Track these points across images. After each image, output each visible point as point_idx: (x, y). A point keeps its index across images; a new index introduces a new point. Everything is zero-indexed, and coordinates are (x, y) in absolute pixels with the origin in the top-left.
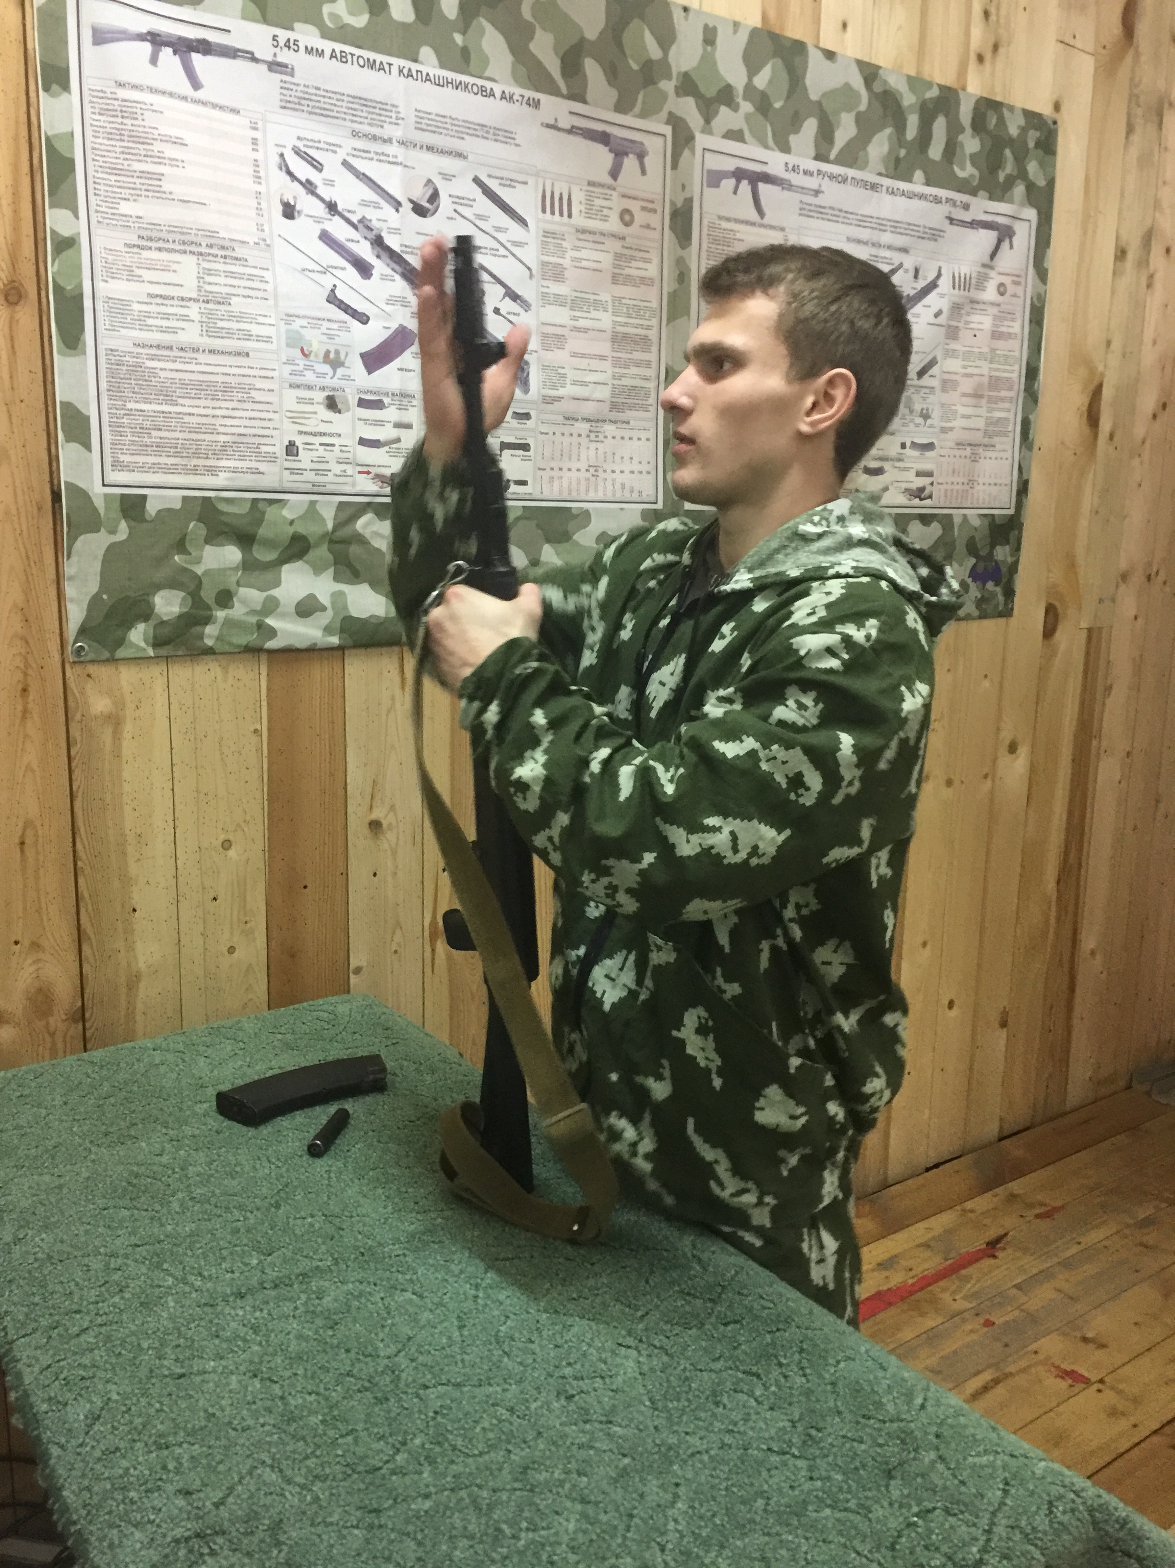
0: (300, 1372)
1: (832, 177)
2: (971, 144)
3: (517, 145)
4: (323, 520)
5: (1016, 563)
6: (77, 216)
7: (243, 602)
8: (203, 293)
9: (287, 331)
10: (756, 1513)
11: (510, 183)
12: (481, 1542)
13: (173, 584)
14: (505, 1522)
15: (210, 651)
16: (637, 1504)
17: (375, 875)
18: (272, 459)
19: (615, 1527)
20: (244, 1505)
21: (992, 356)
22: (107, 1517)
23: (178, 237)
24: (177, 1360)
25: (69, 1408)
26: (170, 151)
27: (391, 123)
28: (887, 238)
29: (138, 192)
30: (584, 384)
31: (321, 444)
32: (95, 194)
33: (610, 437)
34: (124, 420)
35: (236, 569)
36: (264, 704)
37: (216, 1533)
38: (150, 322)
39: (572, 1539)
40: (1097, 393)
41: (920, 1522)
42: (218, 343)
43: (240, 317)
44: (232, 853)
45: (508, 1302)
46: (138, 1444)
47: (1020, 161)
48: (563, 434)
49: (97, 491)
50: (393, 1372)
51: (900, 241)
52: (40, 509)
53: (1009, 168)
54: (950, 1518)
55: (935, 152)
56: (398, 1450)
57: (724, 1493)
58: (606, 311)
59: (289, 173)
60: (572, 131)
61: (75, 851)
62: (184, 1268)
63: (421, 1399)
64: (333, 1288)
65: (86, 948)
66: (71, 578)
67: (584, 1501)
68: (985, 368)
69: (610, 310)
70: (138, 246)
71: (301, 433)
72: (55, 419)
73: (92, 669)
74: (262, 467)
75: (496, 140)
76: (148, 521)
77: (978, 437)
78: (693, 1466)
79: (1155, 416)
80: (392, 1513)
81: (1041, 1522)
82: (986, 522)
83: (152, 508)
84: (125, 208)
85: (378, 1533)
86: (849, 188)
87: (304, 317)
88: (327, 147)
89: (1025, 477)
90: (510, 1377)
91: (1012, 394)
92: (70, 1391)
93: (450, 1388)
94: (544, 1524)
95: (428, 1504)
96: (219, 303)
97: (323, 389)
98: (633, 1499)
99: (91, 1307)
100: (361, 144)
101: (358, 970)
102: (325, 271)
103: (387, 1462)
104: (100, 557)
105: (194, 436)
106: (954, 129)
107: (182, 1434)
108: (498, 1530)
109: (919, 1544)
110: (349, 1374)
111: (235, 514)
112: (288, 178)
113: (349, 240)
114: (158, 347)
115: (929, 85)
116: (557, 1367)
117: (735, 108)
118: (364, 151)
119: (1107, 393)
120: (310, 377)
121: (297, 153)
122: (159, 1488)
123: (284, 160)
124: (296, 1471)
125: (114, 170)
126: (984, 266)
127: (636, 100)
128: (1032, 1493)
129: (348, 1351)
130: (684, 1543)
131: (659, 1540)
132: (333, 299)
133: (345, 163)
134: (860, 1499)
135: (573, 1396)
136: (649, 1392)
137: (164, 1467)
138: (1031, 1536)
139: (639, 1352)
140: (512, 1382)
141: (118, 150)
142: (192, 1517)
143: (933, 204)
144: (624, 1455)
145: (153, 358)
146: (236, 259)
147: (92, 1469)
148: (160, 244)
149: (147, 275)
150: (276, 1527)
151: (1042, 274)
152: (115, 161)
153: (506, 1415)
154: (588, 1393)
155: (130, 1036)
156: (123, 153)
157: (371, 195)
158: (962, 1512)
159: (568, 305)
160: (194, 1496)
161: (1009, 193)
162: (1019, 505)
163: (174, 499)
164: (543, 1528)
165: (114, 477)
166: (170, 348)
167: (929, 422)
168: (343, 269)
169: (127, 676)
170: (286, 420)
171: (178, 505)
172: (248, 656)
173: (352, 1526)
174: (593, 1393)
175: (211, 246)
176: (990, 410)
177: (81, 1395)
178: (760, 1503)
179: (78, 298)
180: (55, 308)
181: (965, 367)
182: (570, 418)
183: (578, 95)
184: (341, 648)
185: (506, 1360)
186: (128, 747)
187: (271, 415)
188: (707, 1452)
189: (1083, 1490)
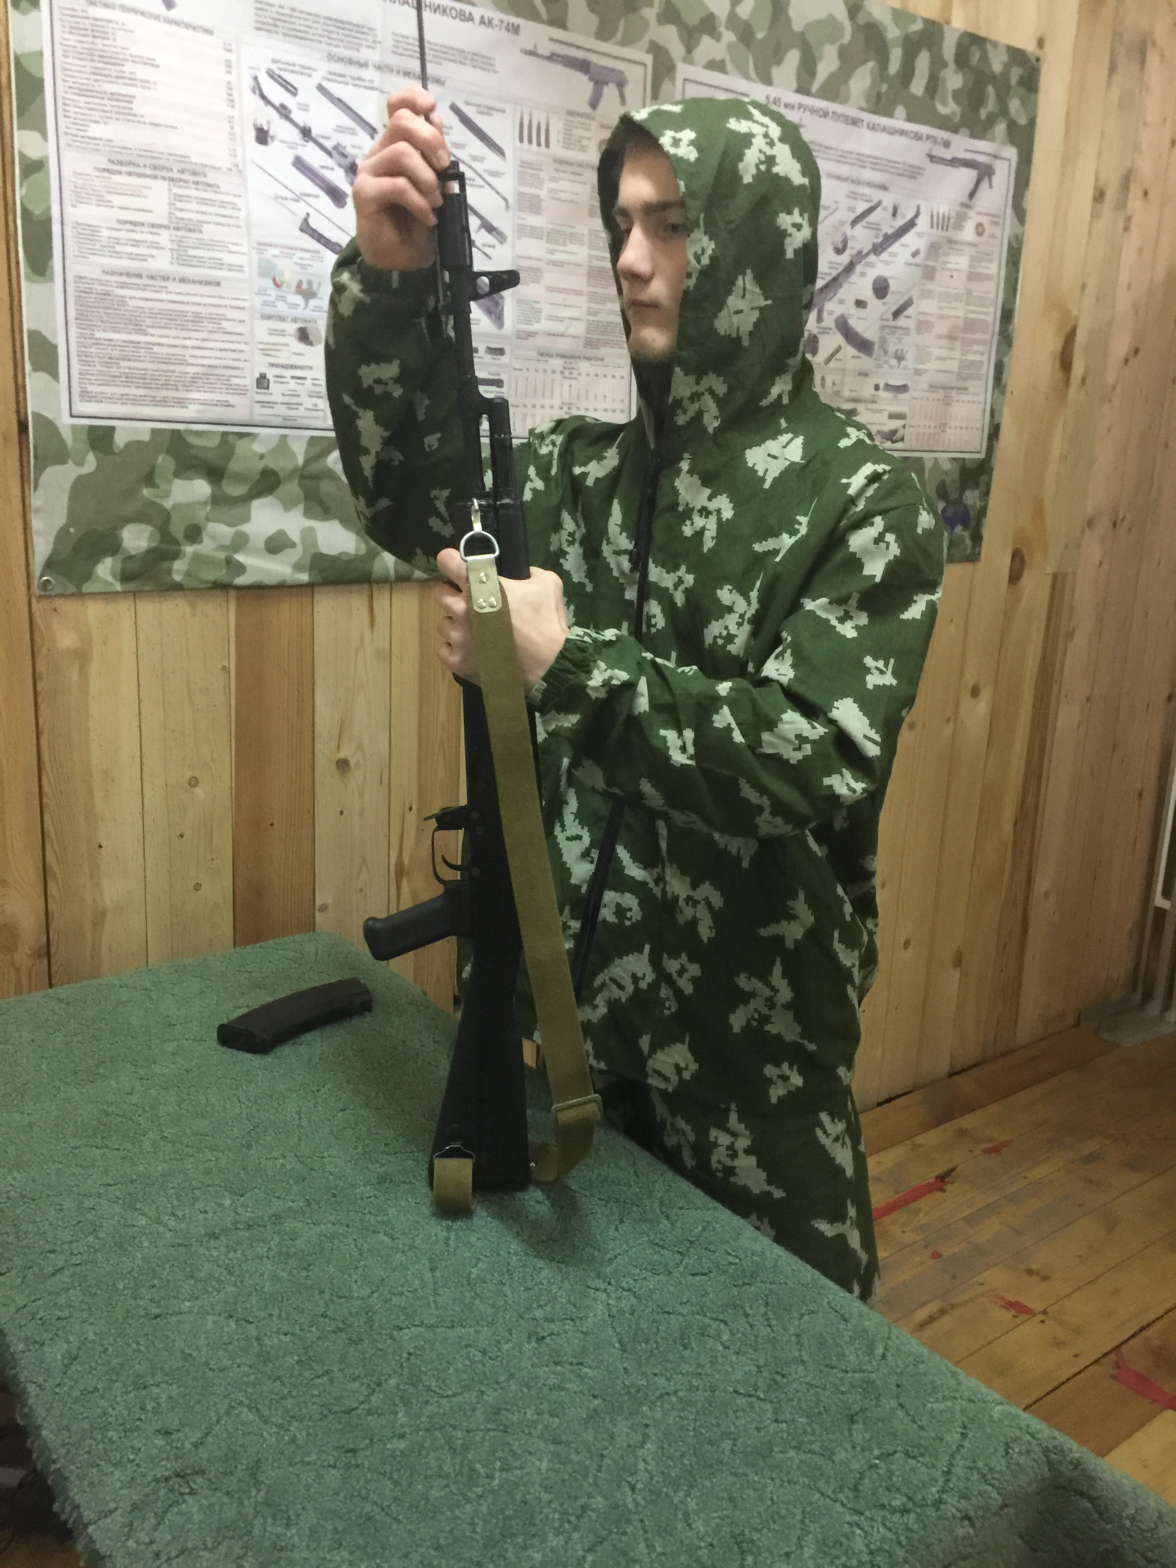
0: (276, 1312)
1: (813, 111)
2: (953, 80)
3: (495, 72)
4: (293, 455)
5: (985, 508)
6: (45, 138)
7: (213, 538)
8: (174, 220)
9: (260, 260)
10: (723, 1453)
11: (488, 111)
12: (456, 1482)
13: (139, 518)
14: (479, 1462)
15: (178, 587)
16: (607, 1444)
17: (342, 813)
18: (241, 391)
19: (587, 1468)
20: (223, 1444)
21: (968, 298)
22: (86, 1456)
23: (148, 162)
24: (152, 1300)
25: (45, 1348)
26: (142, 72)
27: (367, 47)
28: (867, 174)
29: (108, 115)
30: (559, 319)
31: (293, 377)
32: (65, 116)
33: (584, 374)
34: (92, 350)
35: (205, 503)
36: (233, 640)
37: (197, 1473)
38: (119, 248)
39: (546, 1479)
40: (1070, 337)
41: (882, 1465)
42: (189, 272)
43: (211, 245)
44: (199, 791)
45: (480, 1244)
46: (117, 1384)
47: (1002, 100)
48: (537, 371)
49: (64, 422)
50: (367, 1313)
51: (879, 177)
52: (5, 439)
53: (991, 105)
54: (909, 1460)
55: (918, 87)
56: (374, 1391)
57: (692, 1433)
58: (582, 244)
59: (263, 97)
60: (552, 57)
61: (40, 787)
62: (157, 1208)
63: (395, 1340)
64: (306, 1229)
65: (51, 885)
66: (37, 510)
67: (556, 1442)
68: (960, 311)
69: (587, 243)
70: (108, 171)
71: (272, 365)
72: (22, 347)
73: (60, 603)
74: (233, 399)
75: (474, 67)
76: (116, 454)
77: (952, 380)
78: (662, 1406)
79: (1126, 361)
80: (368, 1453)
81: (998, 1463)
82: (956, 466)
83: (120, 440)
84: (94, 130)
85: (354, 1471)
86: (828, 122)
87: (276, 246)
88: (302, 70)
89: (996, 421)
90: (482, 1319)
91: (987, 336)
92: (46, 1331)
93: (423, 1330)
94: (517, 1464)
95: (403, 1445)
96: (190, 230)
97: (295, 320)
98: (603, 1439)
99: (66, 1246)
100: (338, 68)
101: (324, 908)
102: (298, 198)
103: (362, 1403)
104: (68, 489)
105: (164, 367)
106: (938, 64)
107: (159, 1374)
108: (473, 1470)
109: (880, 1486)
110: (324, 1315)
111: (205, 447)
112: (261, 102)
113: (323, 167)
114: (128, 275)
115: (913, 18)
116: (528, 1309)
117: (717, 37)
118: (339, 75)
119: (1081, 337)
120: (282, 308)
121: (271, 76)
122: (138, 1428)
123: (258, 84)
124: (273, 1411)
125: (83, 92)
126: (963, 205)
127: (617, 28)
128: (990, 1437)
129: (322, 1292)
130: (654, 1482)
131: (629, 1479)
132: (306, 228)
133: (321, 88)
134: (823, 1441)
135: (544, 1338)
136: (618, 1334)
137: (143, 1408)
138: (989, 1477)
139: (608, 1294)
140: (484, 1323)
141: (88, 70)
142: (172, 1457)
143: (914, 141)
144: (595, 1397)
145: (123, 286)
146: (208, 185)
147: (71, 1409)
148: (131, 169)
149: (118, 200)
150: (255, 1467)
151: (1020, 214)
152: (85, 82)
153: (479, 1356)
154: (558, 1334)
155: (95, 973)
156: (93, 73)
157: (346, 121)
158: (922, 1455)
159: (545, 237)
160: (173, 1436)
161: (990, 131)
162: (990, 449)
163: (143, 431)
164: (517, 1468)
165: (81, 407)
166: (140, 276)
167: (903, 363)
168: (317, 197)
169: (94, 611)
170: (257, 352)
171: (146, 437)
172: (219, 592)
173: (330, 1466)
174: (564, 1335)
175: (182, 171)
176: (965, 353)
177: (57, 1335)
178: (727, 1445)
179: (47, 222)
180: (23, 237)
181: (941, 308)
182: (544, 354)
183: (558, 21)
184: (310, 586)
185: (477, 1302)
186: (94, 685)
187: (242, 347)
188: (675, 1393)
189: (1038, 1432)
